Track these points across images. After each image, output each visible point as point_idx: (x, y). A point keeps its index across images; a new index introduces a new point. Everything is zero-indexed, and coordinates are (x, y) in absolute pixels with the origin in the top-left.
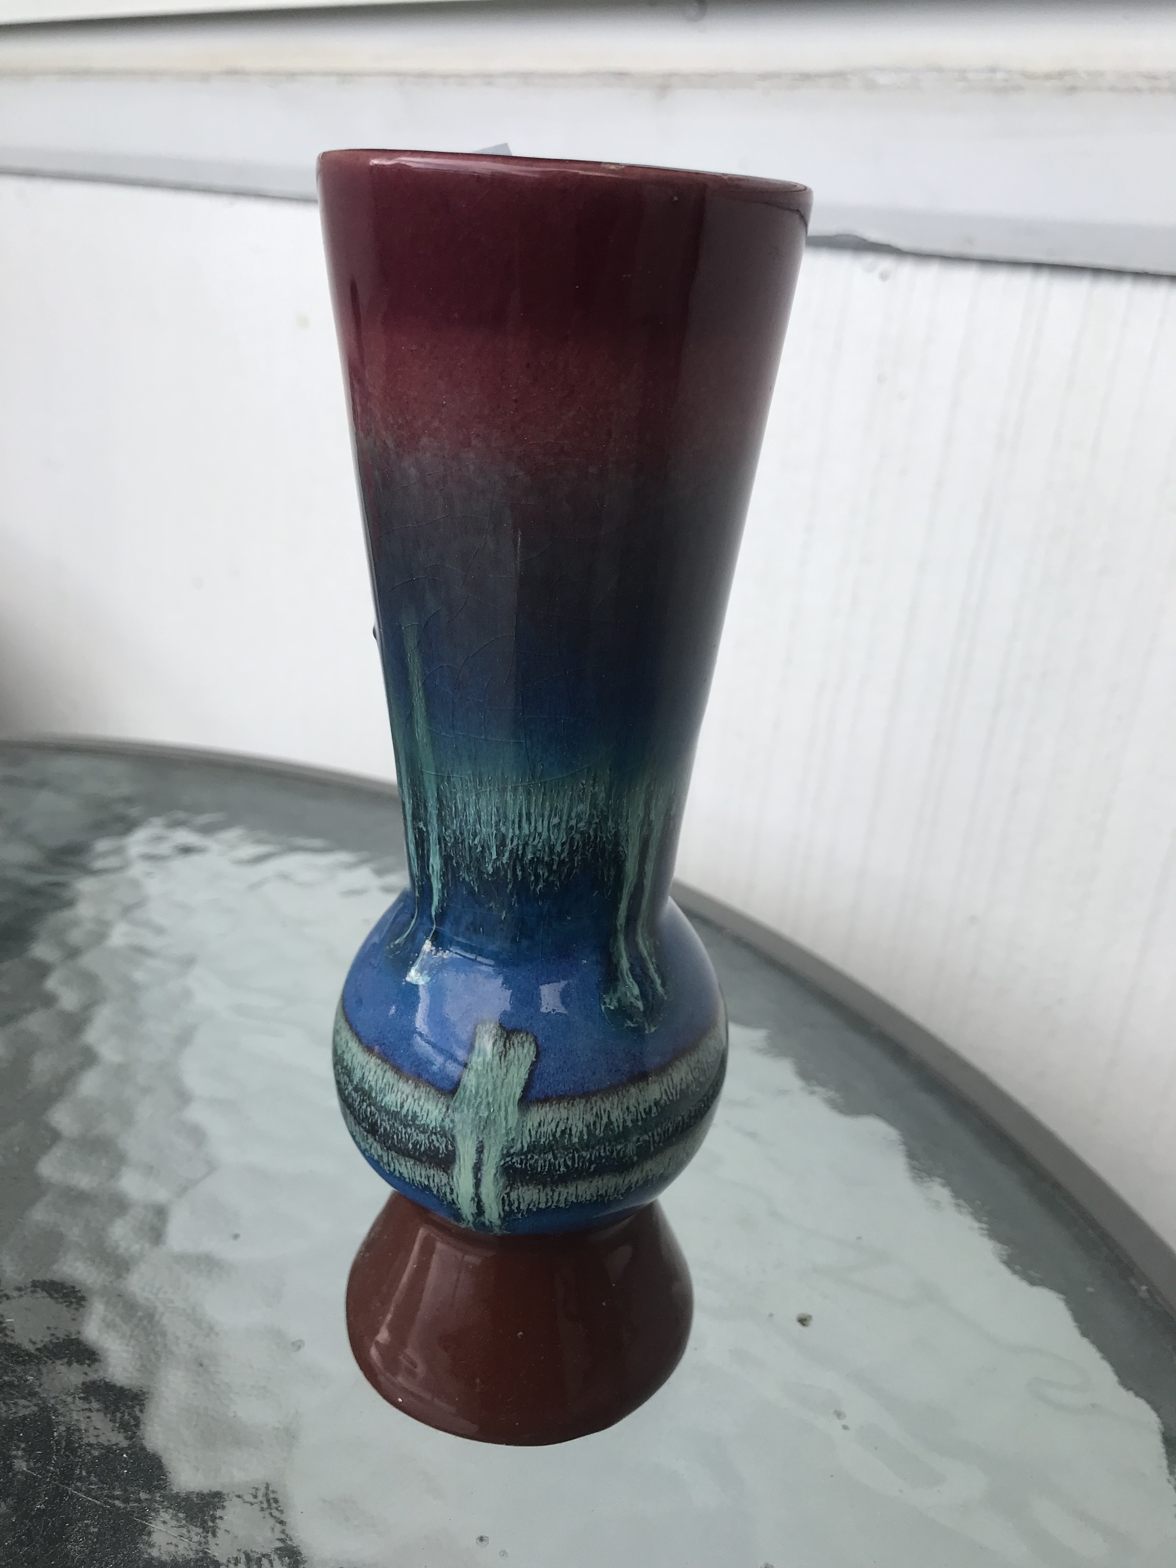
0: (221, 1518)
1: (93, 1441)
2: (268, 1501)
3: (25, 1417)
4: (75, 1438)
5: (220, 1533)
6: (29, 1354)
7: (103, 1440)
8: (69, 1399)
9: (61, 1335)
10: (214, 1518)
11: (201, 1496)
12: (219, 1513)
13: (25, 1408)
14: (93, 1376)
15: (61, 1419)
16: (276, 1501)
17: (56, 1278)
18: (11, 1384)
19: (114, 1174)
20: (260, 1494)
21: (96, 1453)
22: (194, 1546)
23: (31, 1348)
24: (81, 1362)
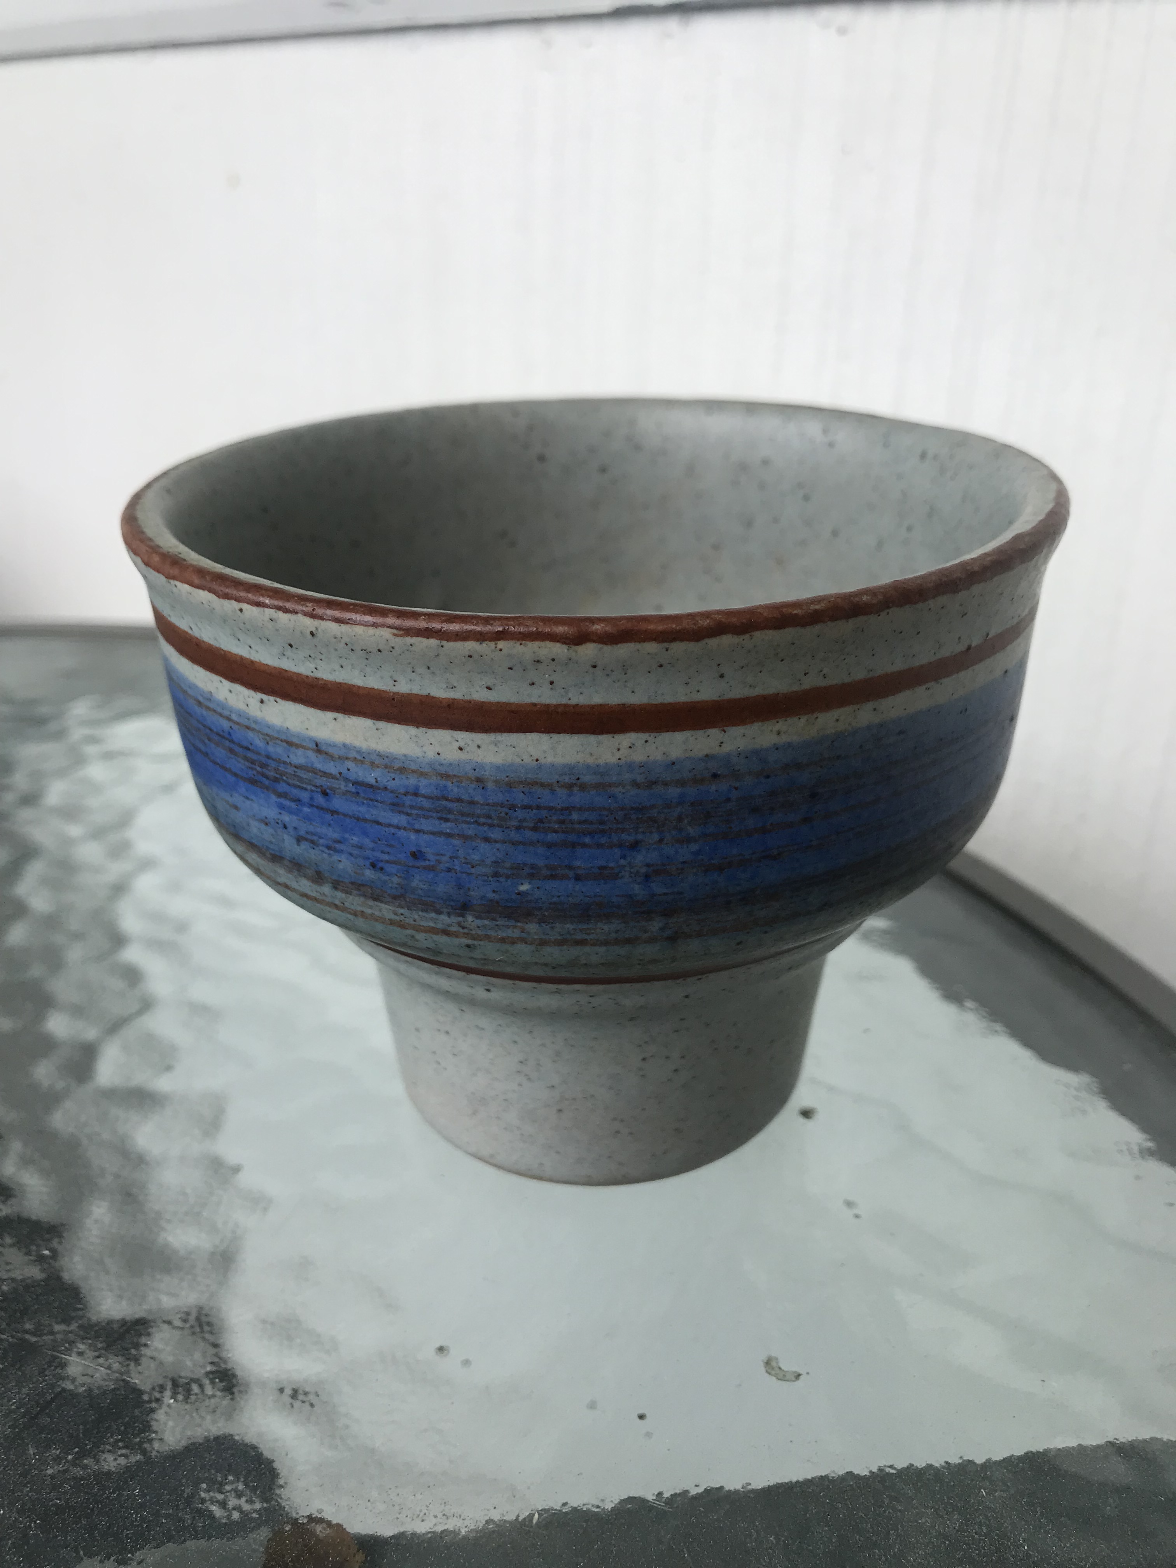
0: (146, 1345)
2: (201, 1326)
5: (144, 1360)
10: (137, 1346)
11: (123, 1322)
12: (143, 1340)
16: (209, 1324)
20: (192, 1318)
21: (7, 1288)
22: (114, 1376)
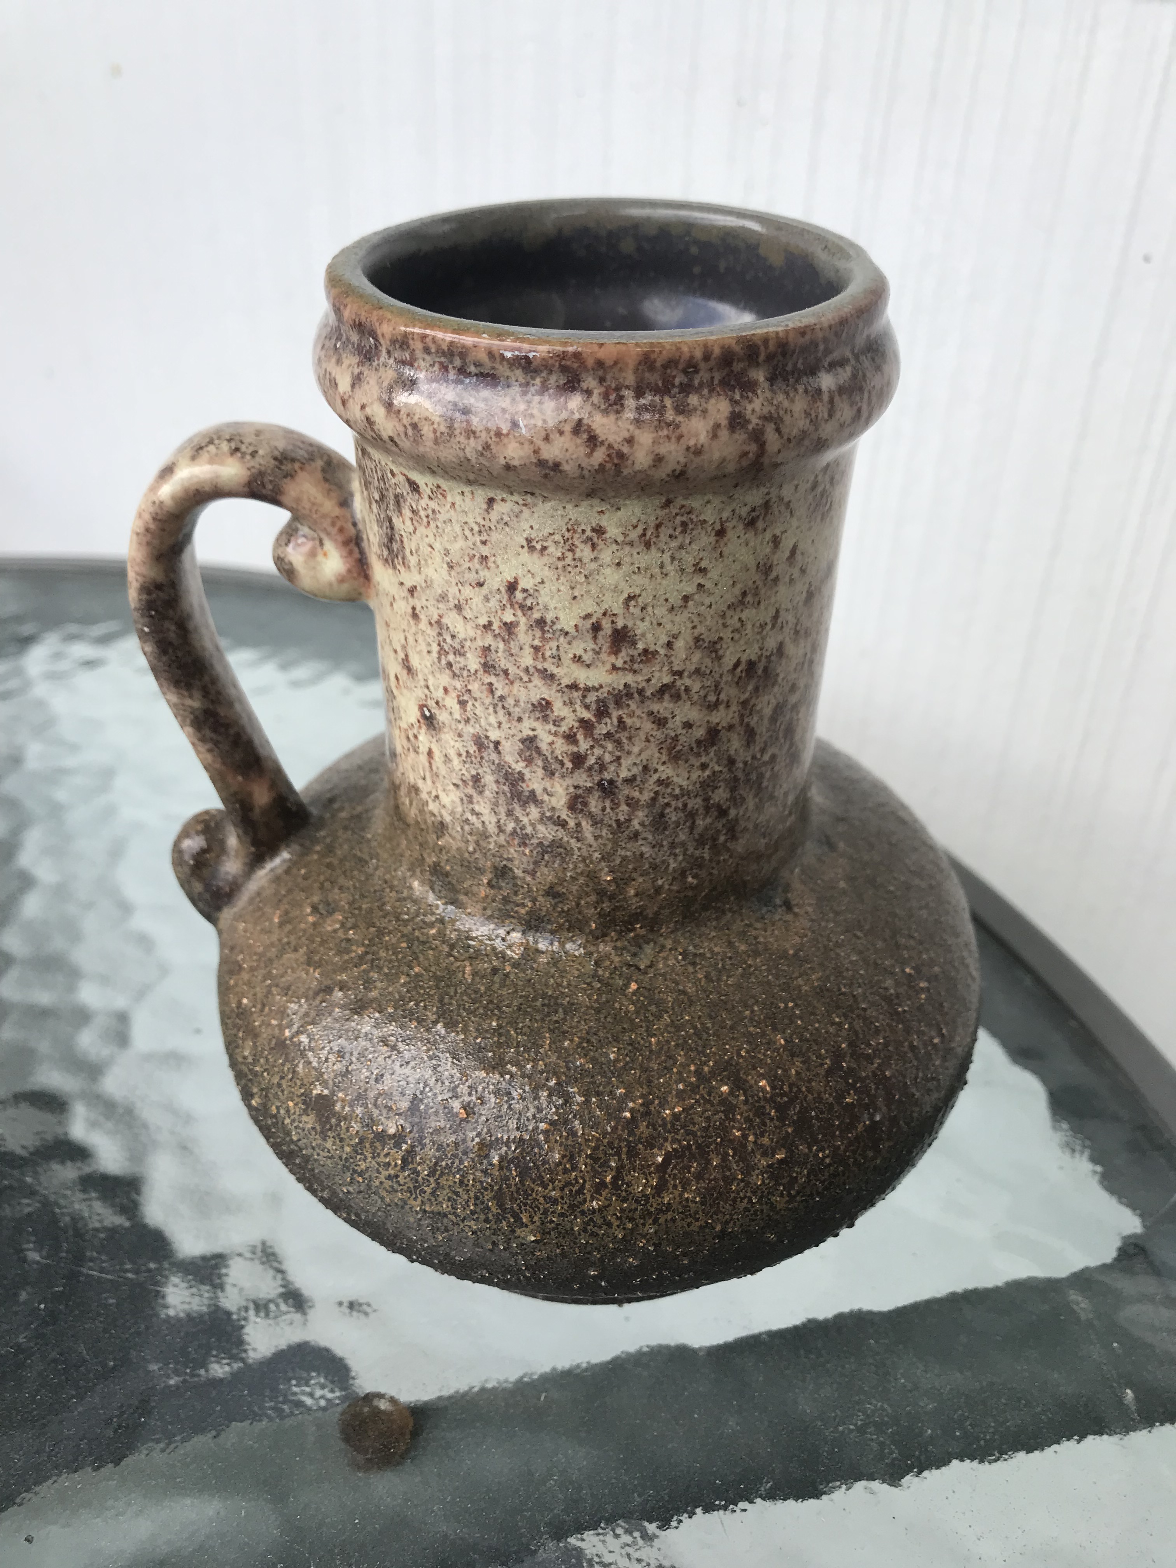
1: (97, 1225)
3: (30, 1215)
4: (80, 1225)
5: (228, 1288)
6: (22, 1158)
7: (107, 1223)
8: (69, 1193)
9: (49, 1137)
10: (220, 1276)
12: (224, 1271)
13: (28, 1206)
14: (87, 1170)
15: (65, 1210)
17: (36, 1088)
18: (11, 1187)
19: (71, 988)
21: (102, 1235)
22: (206, 1302)
23: (24, 1153)
24: (72, 1159)
